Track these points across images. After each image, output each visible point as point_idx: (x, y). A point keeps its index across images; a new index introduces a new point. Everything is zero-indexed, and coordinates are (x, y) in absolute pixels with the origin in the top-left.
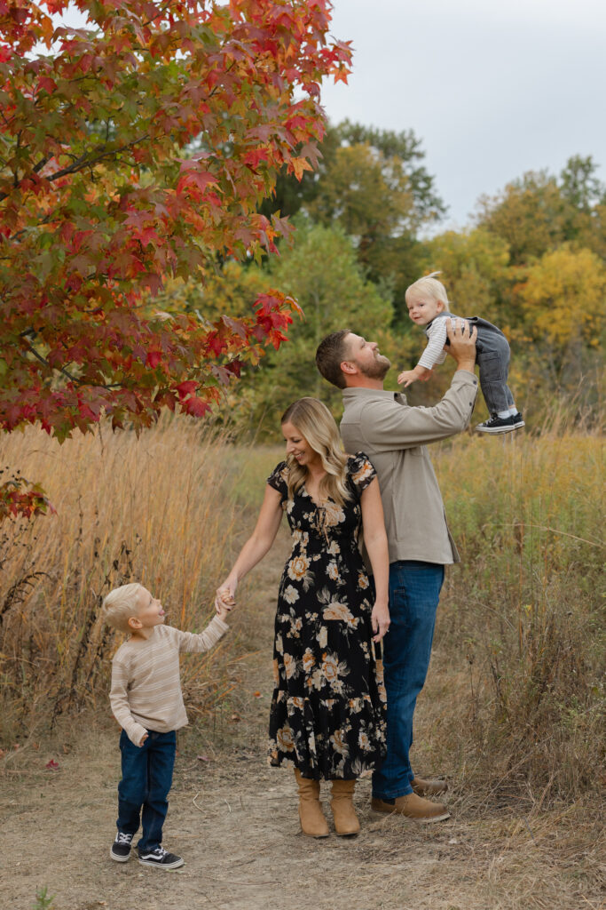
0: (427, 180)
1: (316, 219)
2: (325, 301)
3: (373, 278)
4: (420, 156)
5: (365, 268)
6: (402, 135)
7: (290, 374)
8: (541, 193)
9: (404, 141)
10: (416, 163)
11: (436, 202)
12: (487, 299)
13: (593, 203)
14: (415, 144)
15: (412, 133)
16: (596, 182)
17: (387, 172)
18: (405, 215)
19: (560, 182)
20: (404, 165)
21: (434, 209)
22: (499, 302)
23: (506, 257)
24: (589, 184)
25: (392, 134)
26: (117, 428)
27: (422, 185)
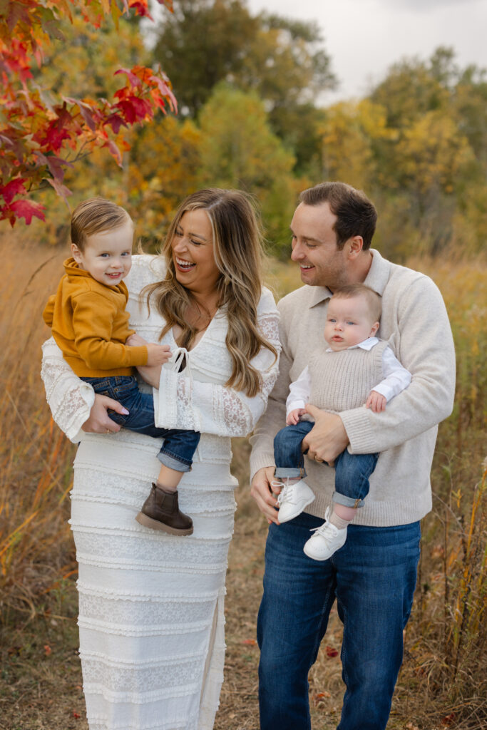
0: (327, 60)
1: (238, 85)
3: (280, 134)
4: (321, 40)
5: (275, 127)
6: (307, 23)
8: (412, 74)
10: (318, 46)
11: (331, 77)
12: (368, 153)
13: (453, 82)
14: (317, 30)
15: (315, 22)
16: (455, 67)
17: (296, 51)
18: (308, 86)
19: (429, 65)
20: (308, 46)
21: (330, 82)
22: (378, 156)
23: (382, 121)
24: (450, 68)
25: (301, 23)
27: (321, 62)
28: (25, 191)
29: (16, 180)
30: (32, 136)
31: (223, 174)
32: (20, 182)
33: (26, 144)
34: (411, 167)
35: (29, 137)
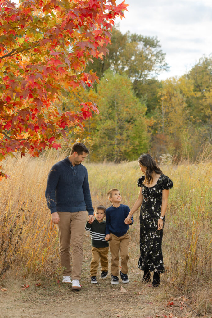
2: (119, 105)
3: (138, 95)
4: (160, 46)
5: (135, 91)
6: (153, 38)
7: (104, 133)
9: (153, 41)
10: (158, 49)
11: (165, 65)
12: (185, 105)
14: (158, 42)
15: (157, 37)
18: (153, 70)
20: (153, 49)
21: (165, 67)
22: (189, 106)
23: (192, 88)
25: (149, 38)
26: (23, 156)
28: (55, 140)
29: (52, 137)
30: (56, 123)
31: (110, 117)
32: (54, 138)
33: (55, 126)
34: (208, 112)
35: (55, 124)
